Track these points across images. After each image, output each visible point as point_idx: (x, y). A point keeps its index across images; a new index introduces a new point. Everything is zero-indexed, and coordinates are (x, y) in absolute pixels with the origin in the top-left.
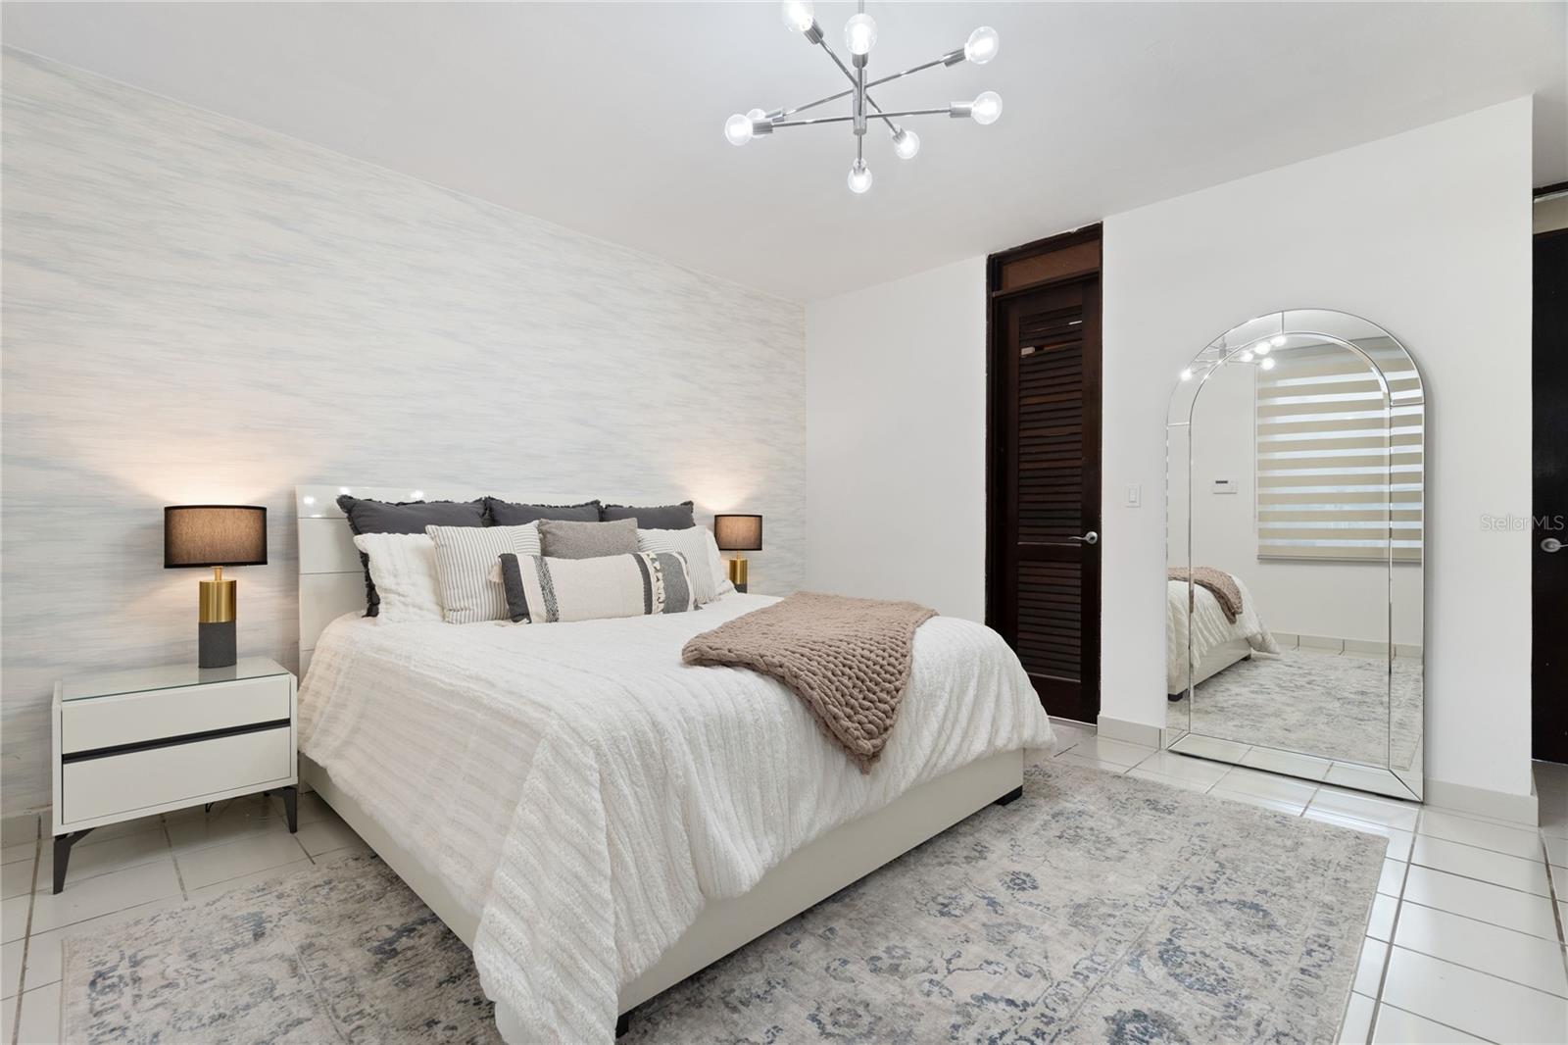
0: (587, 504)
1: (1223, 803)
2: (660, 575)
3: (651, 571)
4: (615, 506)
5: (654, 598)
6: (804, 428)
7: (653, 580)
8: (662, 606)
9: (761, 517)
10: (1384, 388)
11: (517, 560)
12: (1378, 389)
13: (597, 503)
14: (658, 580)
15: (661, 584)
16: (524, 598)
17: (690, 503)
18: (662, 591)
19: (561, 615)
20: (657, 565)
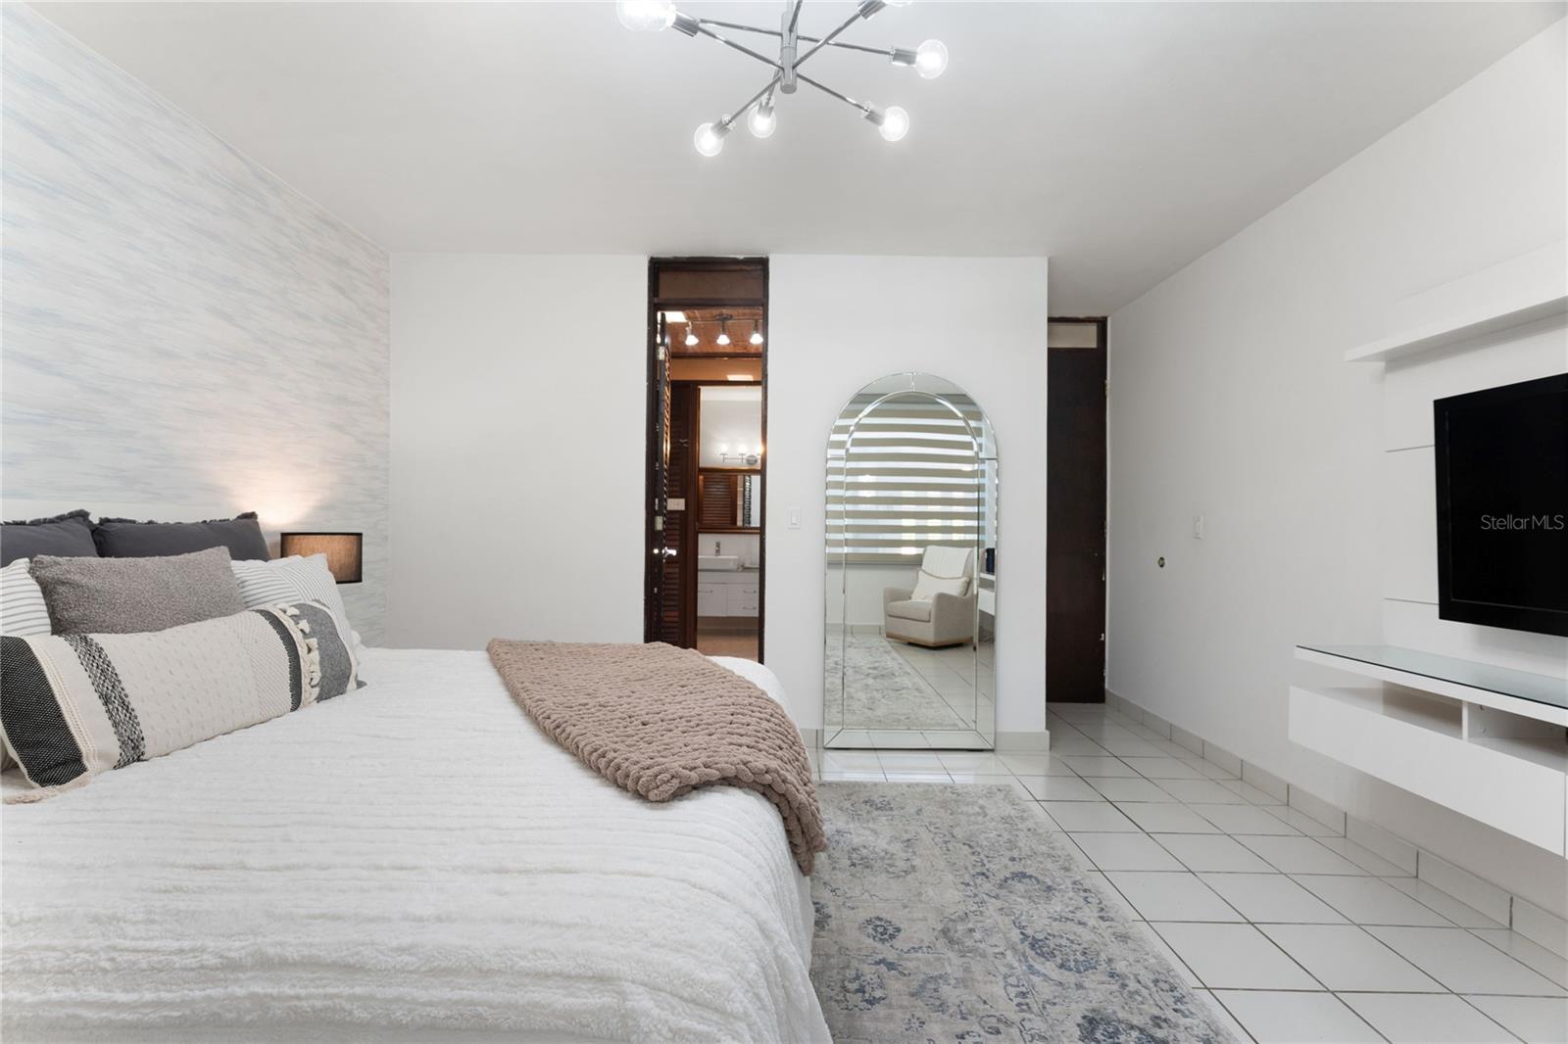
0: (61, 518)
1: (908, 786)
2: (314, 642)
3: (297, 636)
4: (120, 521)
5: (305, 681)
6: (388, 414)
7: (302, 651)
8: (317, 690)
9: (359, 535)
10: (976, 448)
11: (29, 649)
12: (972, 449)
13: (82, 515)
14: (310, 650)
15: (315, 655)
16: (65, 727)
17: (252, 516)
18: (317, 668)
19: (149, 747)
20: (304, 625)
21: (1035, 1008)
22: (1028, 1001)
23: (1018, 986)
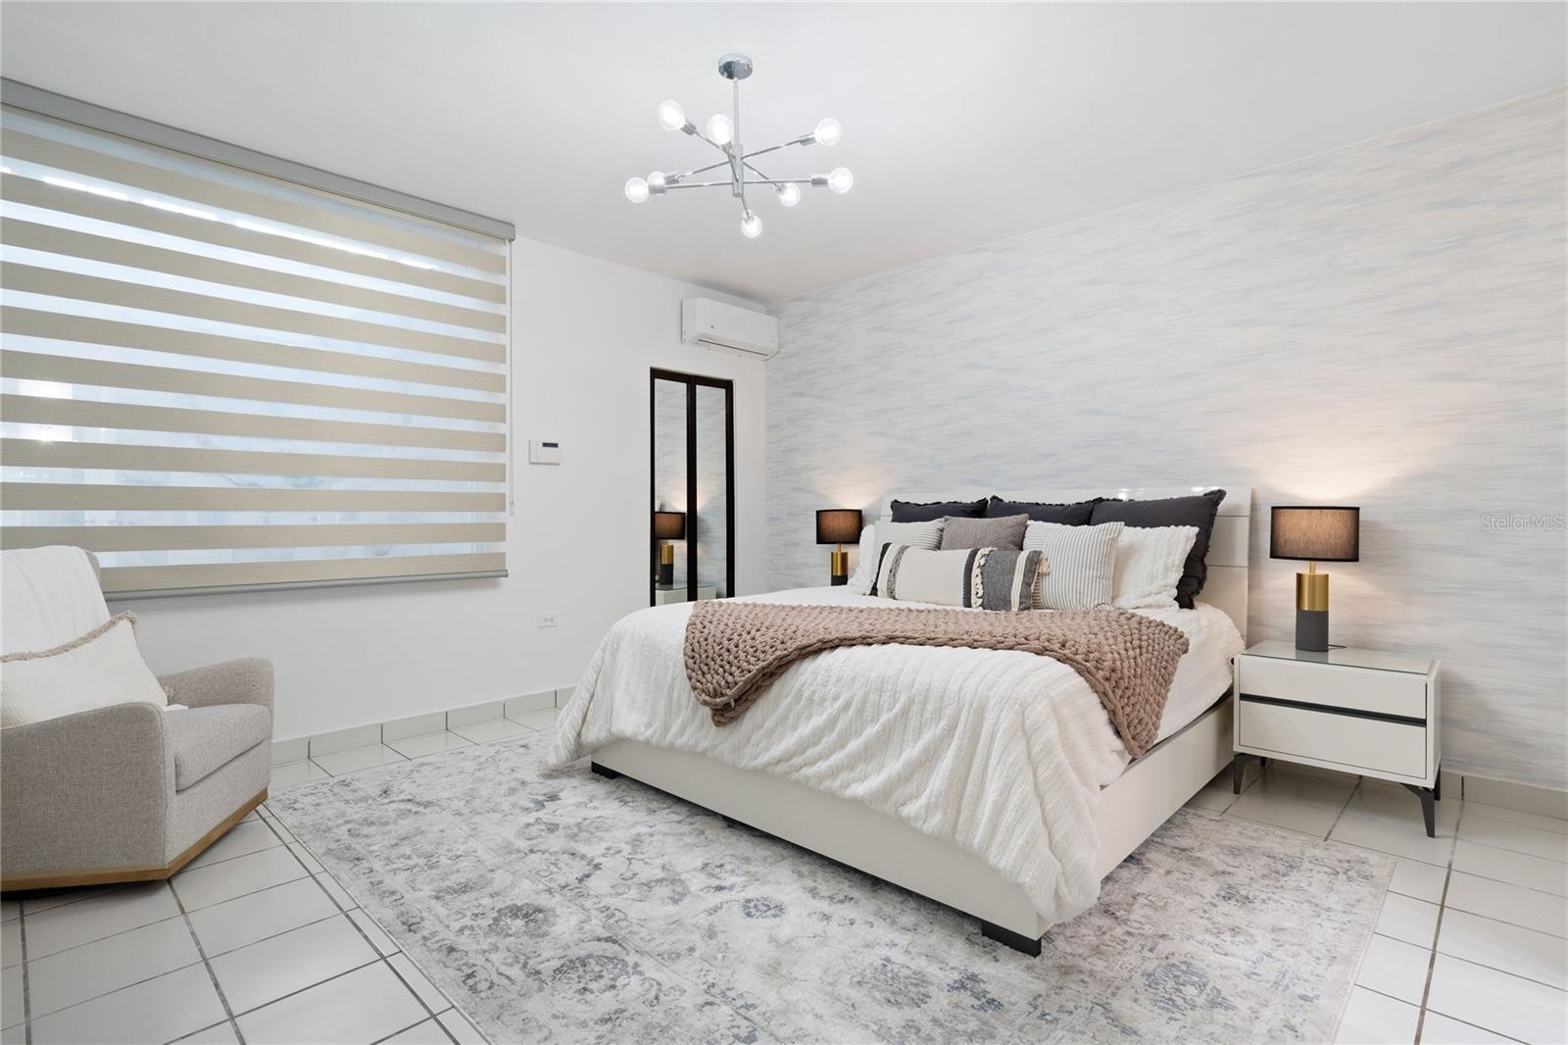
21: (594, 912)
22: (603, 915)
23: (617, 922)
